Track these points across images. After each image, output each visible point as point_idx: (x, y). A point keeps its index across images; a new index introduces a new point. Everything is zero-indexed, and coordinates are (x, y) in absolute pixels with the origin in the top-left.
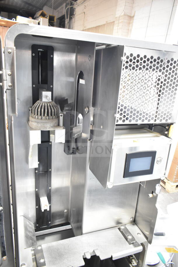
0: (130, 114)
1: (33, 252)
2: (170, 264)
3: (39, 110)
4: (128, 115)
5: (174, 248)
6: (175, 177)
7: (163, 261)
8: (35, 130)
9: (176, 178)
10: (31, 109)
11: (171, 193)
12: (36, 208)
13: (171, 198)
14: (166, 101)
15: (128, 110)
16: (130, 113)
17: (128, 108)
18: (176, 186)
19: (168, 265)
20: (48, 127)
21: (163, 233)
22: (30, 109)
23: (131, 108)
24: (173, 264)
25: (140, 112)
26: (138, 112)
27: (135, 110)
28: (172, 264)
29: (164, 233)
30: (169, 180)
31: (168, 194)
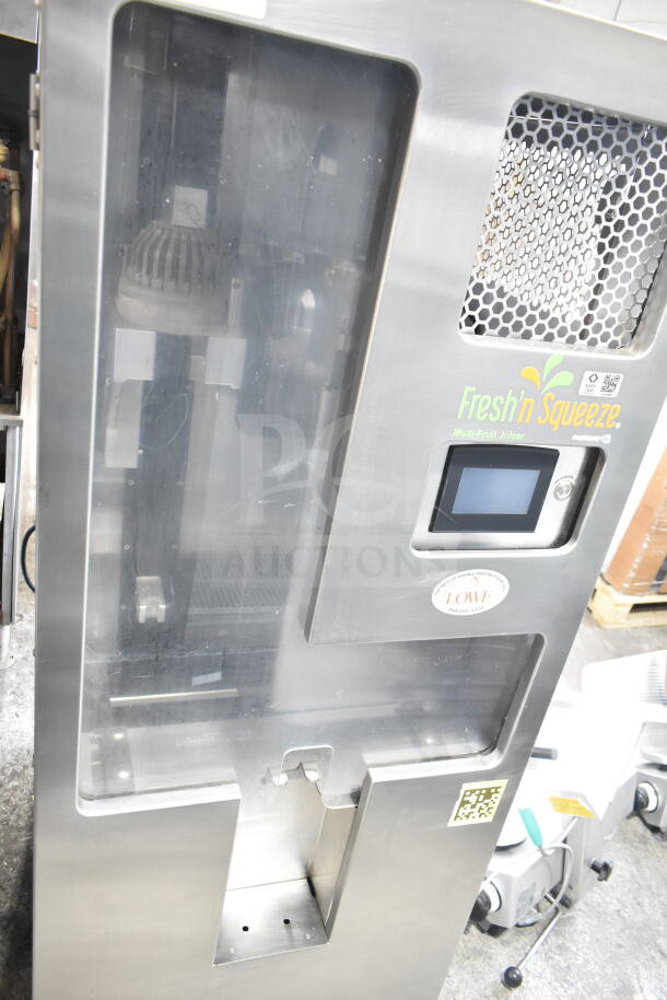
0: (492, 315)
1: (95, 747)
2: (557, 849)
3: (157, 254)
4: (483, 315)
5: (579, 800)
6: (632, 574)
7: (536, 839)
8: (136, 326)
9: (635, 580)
10: (129, 250)
11: (609, 627)
12: (121, 610)
13: (608, 644)
14: (623, 272)
15: (487, 299)
16: (491, 311)
17: (486, 290)
18: (629, 608)
19: (549, 853)
20: (185, 322)
21: (550, 750)
22: (126, 248)
23: (501, 293)
24: (567, 853)
25: (529, 312)
26: (522, 311)
27: (512, 301)
28: (564, 850)
29: (556, 751)
30: (608, 584)
31: (597, 629)
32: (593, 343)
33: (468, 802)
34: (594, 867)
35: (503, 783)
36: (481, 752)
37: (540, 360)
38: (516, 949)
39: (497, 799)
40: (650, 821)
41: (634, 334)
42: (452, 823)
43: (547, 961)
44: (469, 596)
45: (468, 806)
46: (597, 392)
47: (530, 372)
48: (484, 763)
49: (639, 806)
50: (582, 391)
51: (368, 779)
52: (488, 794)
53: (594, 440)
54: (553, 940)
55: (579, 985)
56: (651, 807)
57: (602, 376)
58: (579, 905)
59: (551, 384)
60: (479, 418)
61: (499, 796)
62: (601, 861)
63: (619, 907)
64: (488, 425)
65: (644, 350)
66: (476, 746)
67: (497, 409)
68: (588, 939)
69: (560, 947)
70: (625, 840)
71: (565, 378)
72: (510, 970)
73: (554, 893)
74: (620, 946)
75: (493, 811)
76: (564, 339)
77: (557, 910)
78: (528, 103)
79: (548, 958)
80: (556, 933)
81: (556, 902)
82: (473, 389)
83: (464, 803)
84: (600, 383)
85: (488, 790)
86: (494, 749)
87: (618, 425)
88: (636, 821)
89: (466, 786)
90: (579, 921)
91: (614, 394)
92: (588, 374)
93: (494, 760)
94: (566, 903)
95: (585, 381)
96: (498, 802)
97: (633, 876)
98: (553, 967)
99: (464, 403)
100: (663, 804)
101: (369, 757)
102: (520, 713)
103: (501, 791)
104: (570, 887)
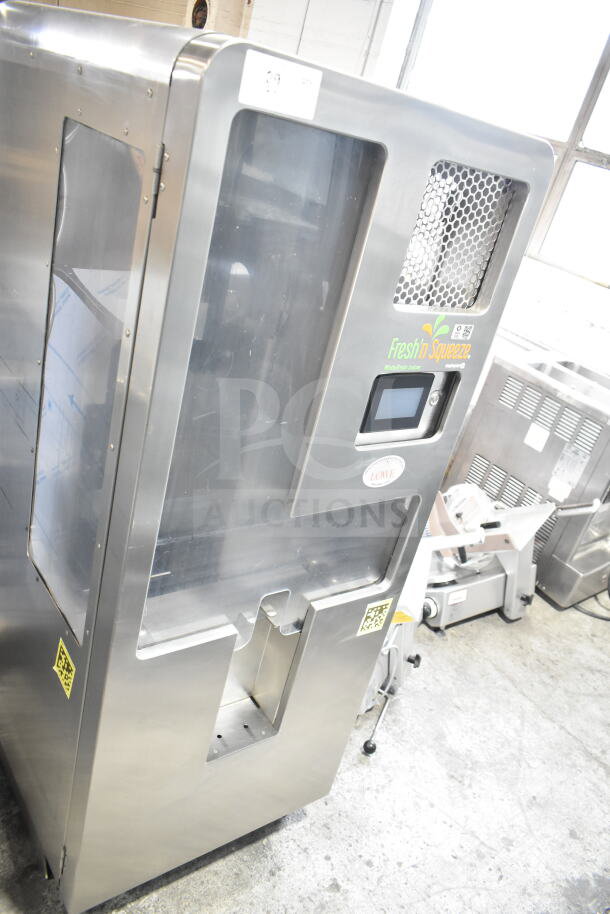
28: (390, 652)
32: (454, 305)
33: (369, 617)
34: (410, 660)
35: (389, 601)
36: (375, 582)
37: (432, 318)
38: (366, 729)
39: (386, 612)
40: (433, 625)
41: (475, 299)
42: (360, 633)
43: (388, 732)
44: (383, 474)
45: (369, 620)
46: (460, 337)
47: (427, 327)
48: (380, 588)
49: (426, 614)
50: (453, 337)
51: (310, 610)
52: (381, 611)
53: (452, 367)
54: (389, 718)
55: (412, 740)
56: (433, 614)
57: (463, 327)
58: (399, 690)
59: (438, 333)
60: (399, 358)
61: (387, 610)
62: (414, 654)
63: (425, 686)
64: (403, 362)
65: (485, 307)
66: (372, 579)
67: (408, 351)
68: (410, 711)
69: (394, 721)
70: (419, 642)
71: (445, 330)
72: (366, 743)
73: (383, 688)
74: (431, 710)
75: (383, 622)
76: (450, 304)
77: (386, 698)
78: (443, 164)
79: (388, 730)
80: (390, 712)
81: (385, 693)
82: (397, 339)
83: (368, 617)
84: (462, 332)
85: (381, 607)
86: (383, 580)
87: (469, 357)
88: (423, 627)
89: (370, 606)
90: (402, 701)
91: (468, 338)
92: (456, 326)
93: (386, 585)
94: (392, 692)
95: (455, 330)
96: (386, 614)
97: (429, 664)
98: (394, 734)
99: (392, 348)
100: (441, 612)
101: (309, 595)
102: (403, 551)
103: (389, 607)
104: (395, 678)
